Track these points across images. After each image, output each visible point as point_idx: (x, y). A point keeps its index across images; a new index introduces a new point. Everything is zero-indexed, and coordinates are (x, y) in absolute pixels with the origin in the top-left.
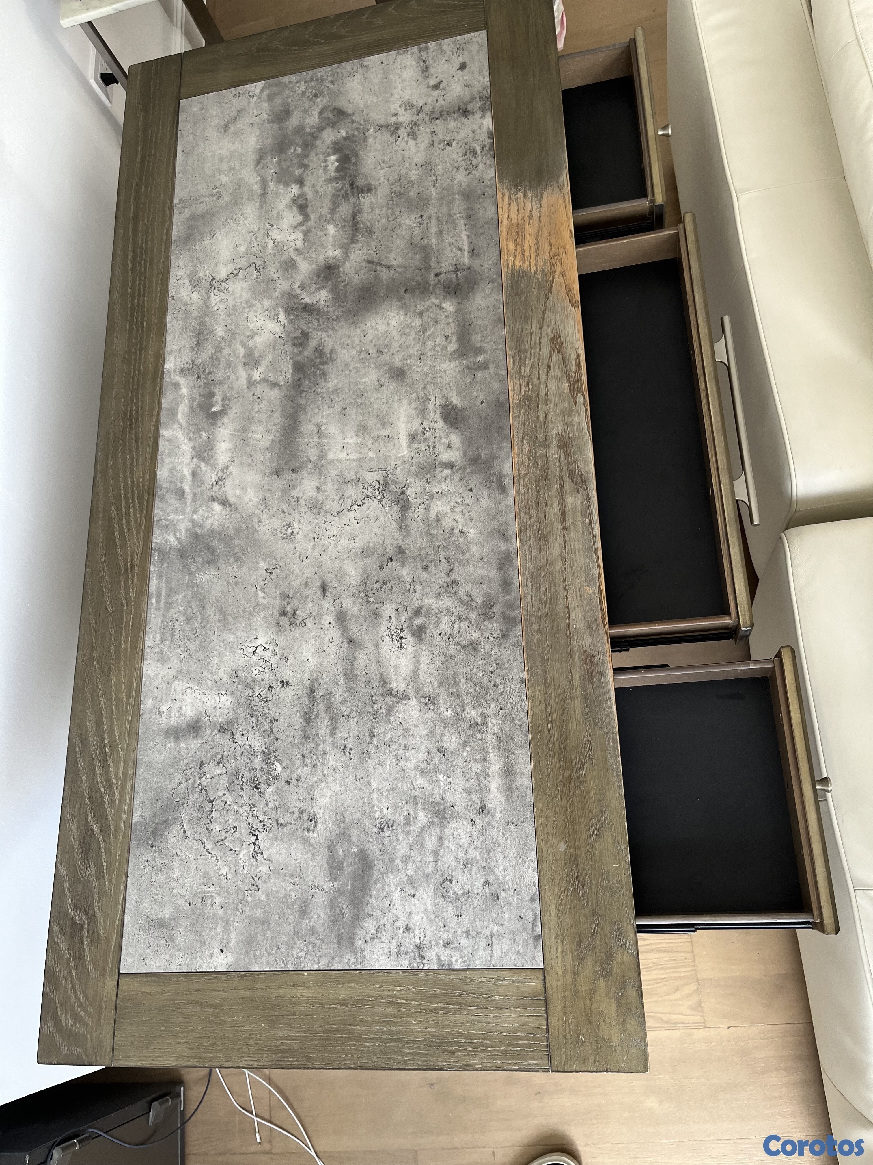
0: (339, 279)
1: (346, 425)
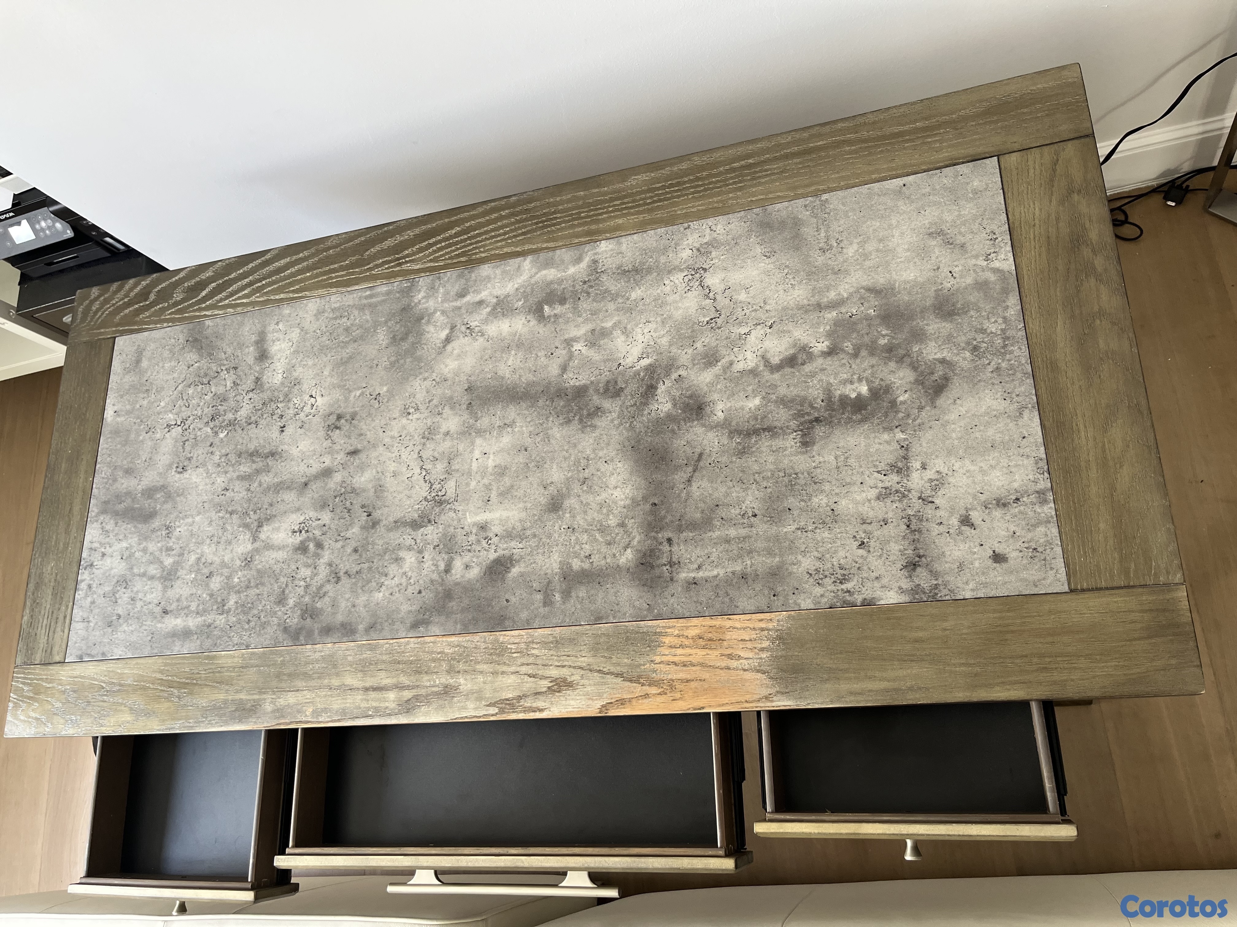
0: (682, 423)
1: (509, 454)
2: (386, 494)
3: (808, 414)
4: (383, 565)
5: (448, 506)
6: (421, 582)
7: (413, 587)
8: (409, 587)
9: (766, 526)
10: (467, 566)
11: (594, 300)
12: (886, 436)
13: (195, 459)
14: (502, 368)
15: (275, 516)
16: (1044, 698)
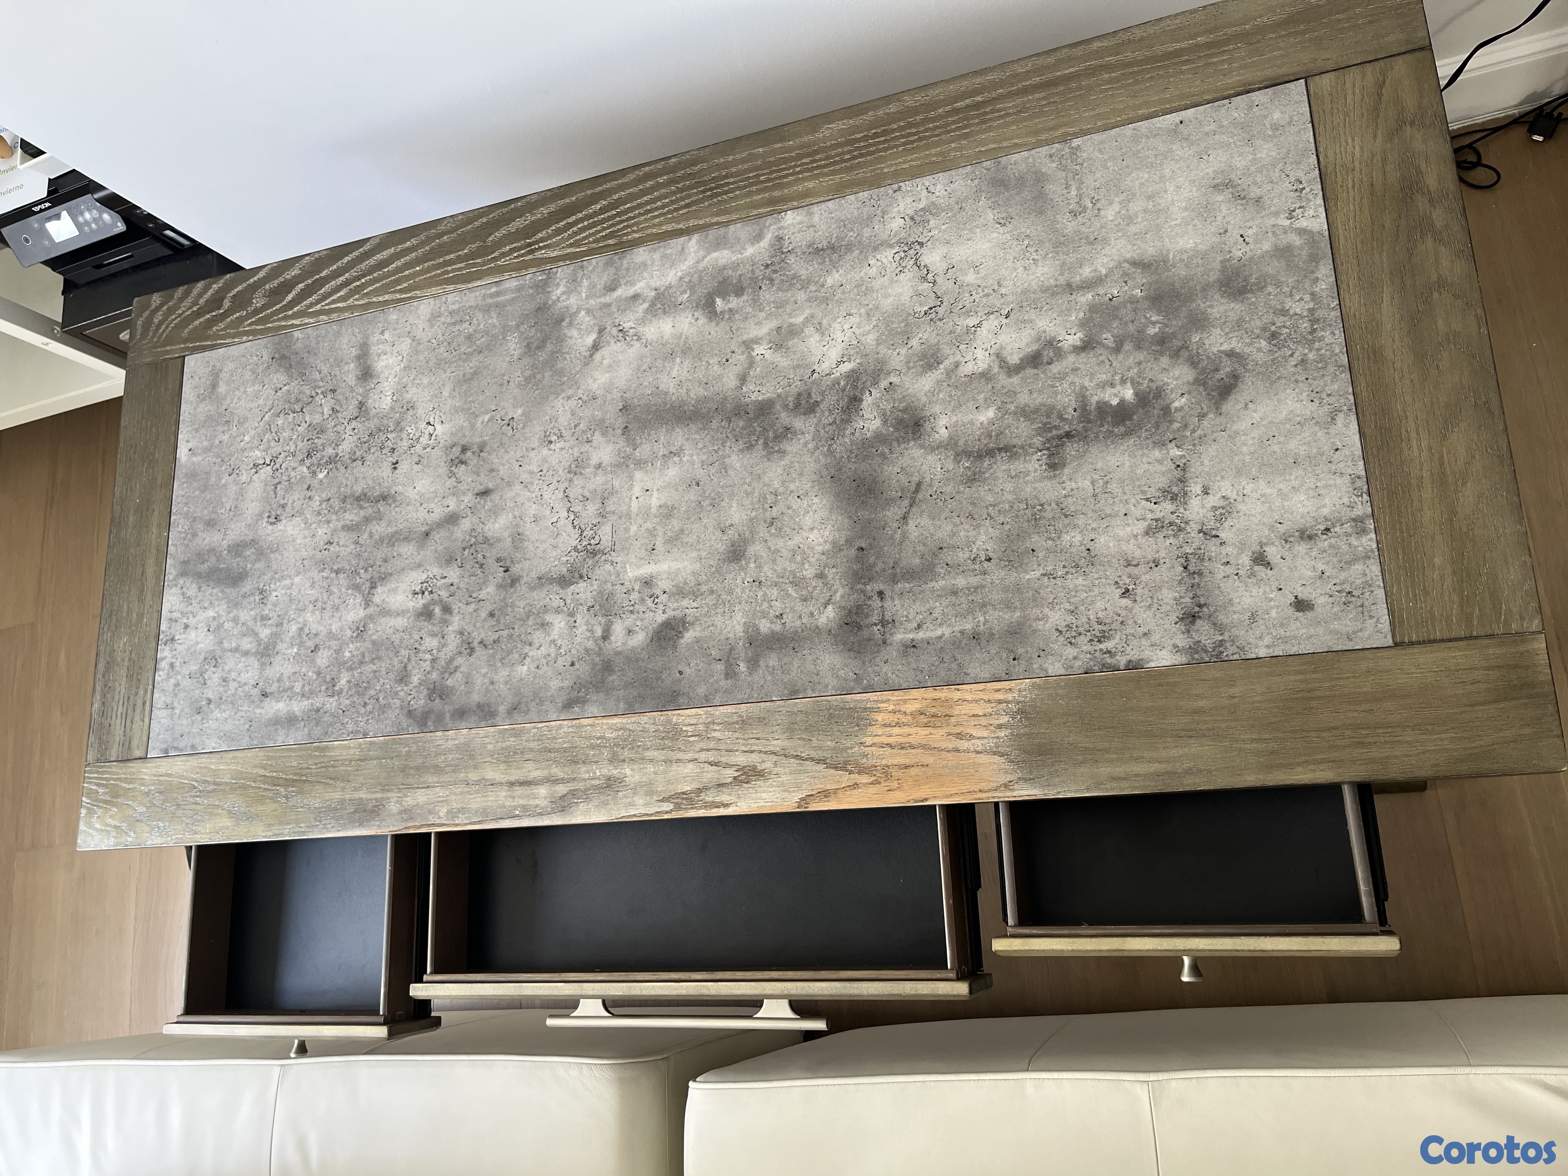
0: (895, 444)
1: (676, 490)
2: (526, 544)
3: (1056, 428)
4: (526, 632)
5: (604, 557)
6: (574, 652)
7: (563, 659)
8: (559, 658)
9: (1003, 573)
10: (630, 631)
11: (779, 289)
12: (1157, 454)
13: (289, 505)
14: (665, 380)
15: (391, 574)
16: (1358, 779)
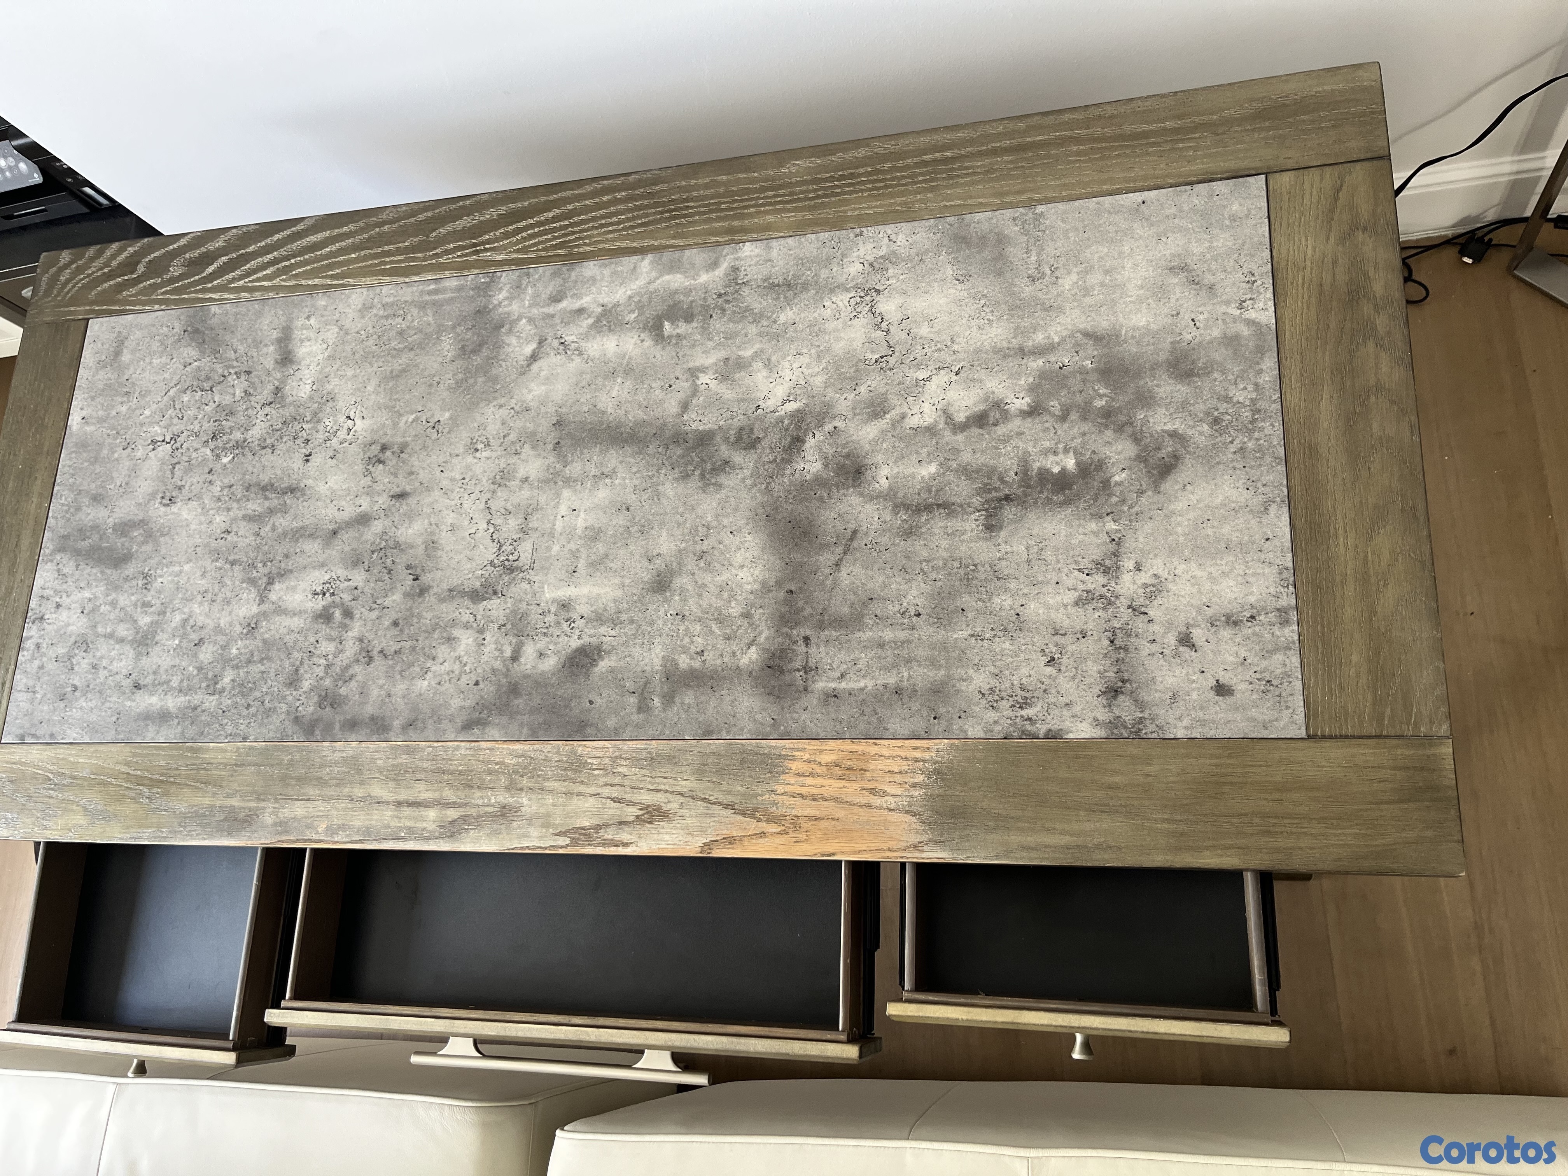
0: (834, 489)
1: (605, 512)
2: (440, 553)
3: (996, 489)
4: (430, 645)
5: (521, 575)
6: (479, 670)
7: (468, 677)
8: (463, 676)
9: (931, 630)
11: (730, 320)
12: (1093, 526)
13: (187, 488)
14: (603, 399)
15: (291, 571)
16: (1262, 868)
